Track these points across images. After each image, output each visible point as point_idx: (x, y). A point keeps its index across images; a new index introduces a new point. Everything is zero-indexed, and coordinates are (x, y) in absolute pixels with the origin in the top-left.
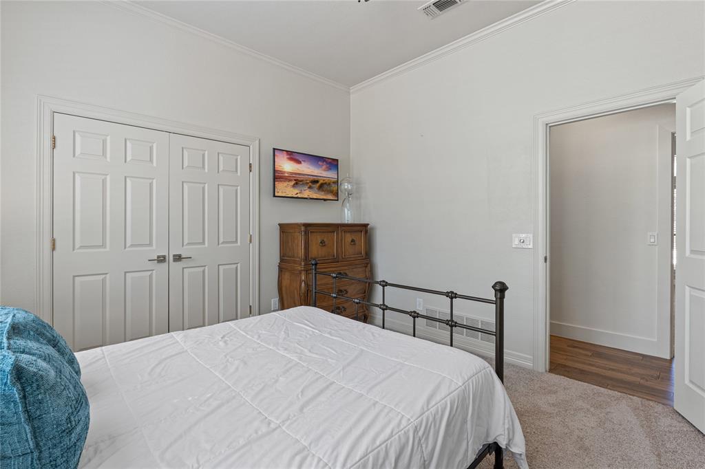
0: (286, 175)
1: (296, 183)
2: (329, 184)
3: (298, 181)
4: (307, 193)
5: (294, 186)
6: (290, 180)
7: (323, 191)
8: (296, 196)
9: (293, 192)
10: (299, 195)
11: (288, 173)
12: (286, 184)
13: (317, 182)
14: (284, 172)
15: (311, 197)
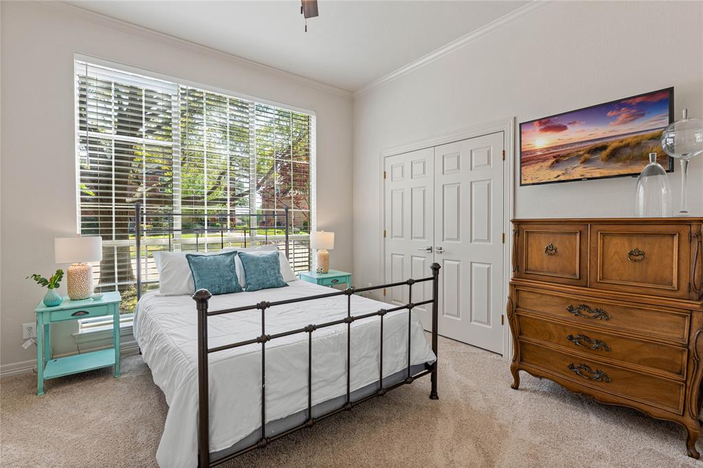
0: (539, 153)
1: (557, 161)
2: (638, 144)
3: (558, 158)
4: (578, 171)
5: (552, 166)
6: (545, 160)
7: (618, 161)
8: (556, 180)
9: (553, 175)
10: (562, 178)
11: (541, 150)
12: (537, 166)
13: (604, 148)
14: (535, 151)
15: (589, 176)
